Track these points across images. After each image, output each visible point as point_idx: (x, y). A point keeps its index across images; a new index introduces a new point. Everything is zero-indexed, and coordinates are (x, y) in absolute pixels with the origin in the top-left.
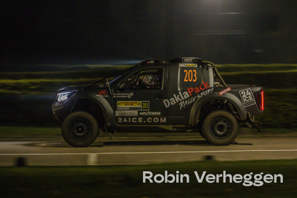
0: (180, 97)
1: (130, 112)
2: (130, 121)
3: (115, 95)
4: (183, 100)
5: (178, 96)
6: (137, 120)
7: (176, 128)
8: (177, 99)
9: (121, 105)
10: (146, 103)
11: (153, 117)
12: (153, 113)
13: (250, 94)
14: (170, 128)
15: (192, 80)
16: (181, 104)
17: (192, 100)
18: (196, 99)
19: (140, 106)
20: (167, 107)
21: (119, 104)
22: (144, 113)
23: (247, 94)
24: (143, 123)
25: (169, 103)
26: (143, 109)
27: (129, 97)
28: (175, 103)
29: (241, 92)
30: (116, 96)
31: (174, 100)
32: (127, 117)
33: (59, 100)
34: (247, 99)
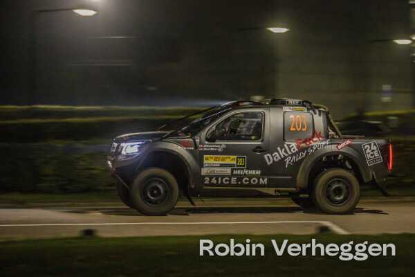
0: (286, 151)
1: (221, 169)
2: (220, 182)
3: (201, 148)
4: (289, 155)
5: (283, 150)
6: (230, 181)
8: (282, 153)
9: (209, 160)
10: (242, 158)
11: (251, 177)
12: (250, 172)
13: (375, 148)
16: (287, 160)
17: (302, 155)
18: (307, 153)
19: (234, 162)
20: (269, 164)
21: (207, 159)
22: (239, 171)
23: (372, 149)
24: (237, 185)
25: (271, 158)
26: (237, 166)
27: (220, 150)
28: (279, 158)
29: (364, 146)
30: (203, 148)
31: (278, 155)
33: (123, 152)
34: (372, 155)
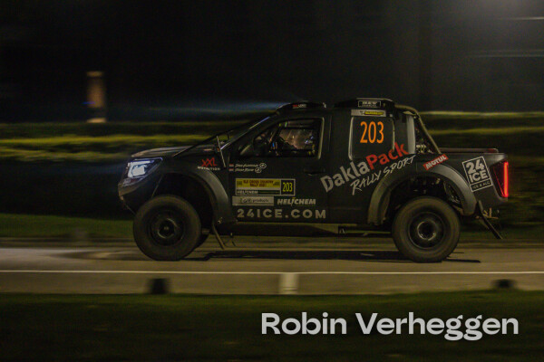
0: (352, 172)
1: (259, 198)
2: (259, 216)
3: (232, 168)
4: (357, 178)
5: (349, 170)
6: (273, 213)
7: (346, 228)
8: (347, 175)
9: (243, 186)
10: (289, 181)
11: (302, 208)
12: (301, 202)
13: (482, 167)
14: (333, 228)
15: (376, 141)
16: (354, 185)
17: (375, 177)
18: (382, 175)
19: (278, 188)
20: (327, 189)
21: (240, 183)
22: (285, 201)
23: (477, 168)
24: (283, 220)
25: (331, 182)
26: (283, 193)
27: (258, 171)
28: (343, 182)
29: (465, 164)
30: (234, 168)
31: (340, 178)
32: (255, 209)
33: (130, 175)
34: (477, 177)
